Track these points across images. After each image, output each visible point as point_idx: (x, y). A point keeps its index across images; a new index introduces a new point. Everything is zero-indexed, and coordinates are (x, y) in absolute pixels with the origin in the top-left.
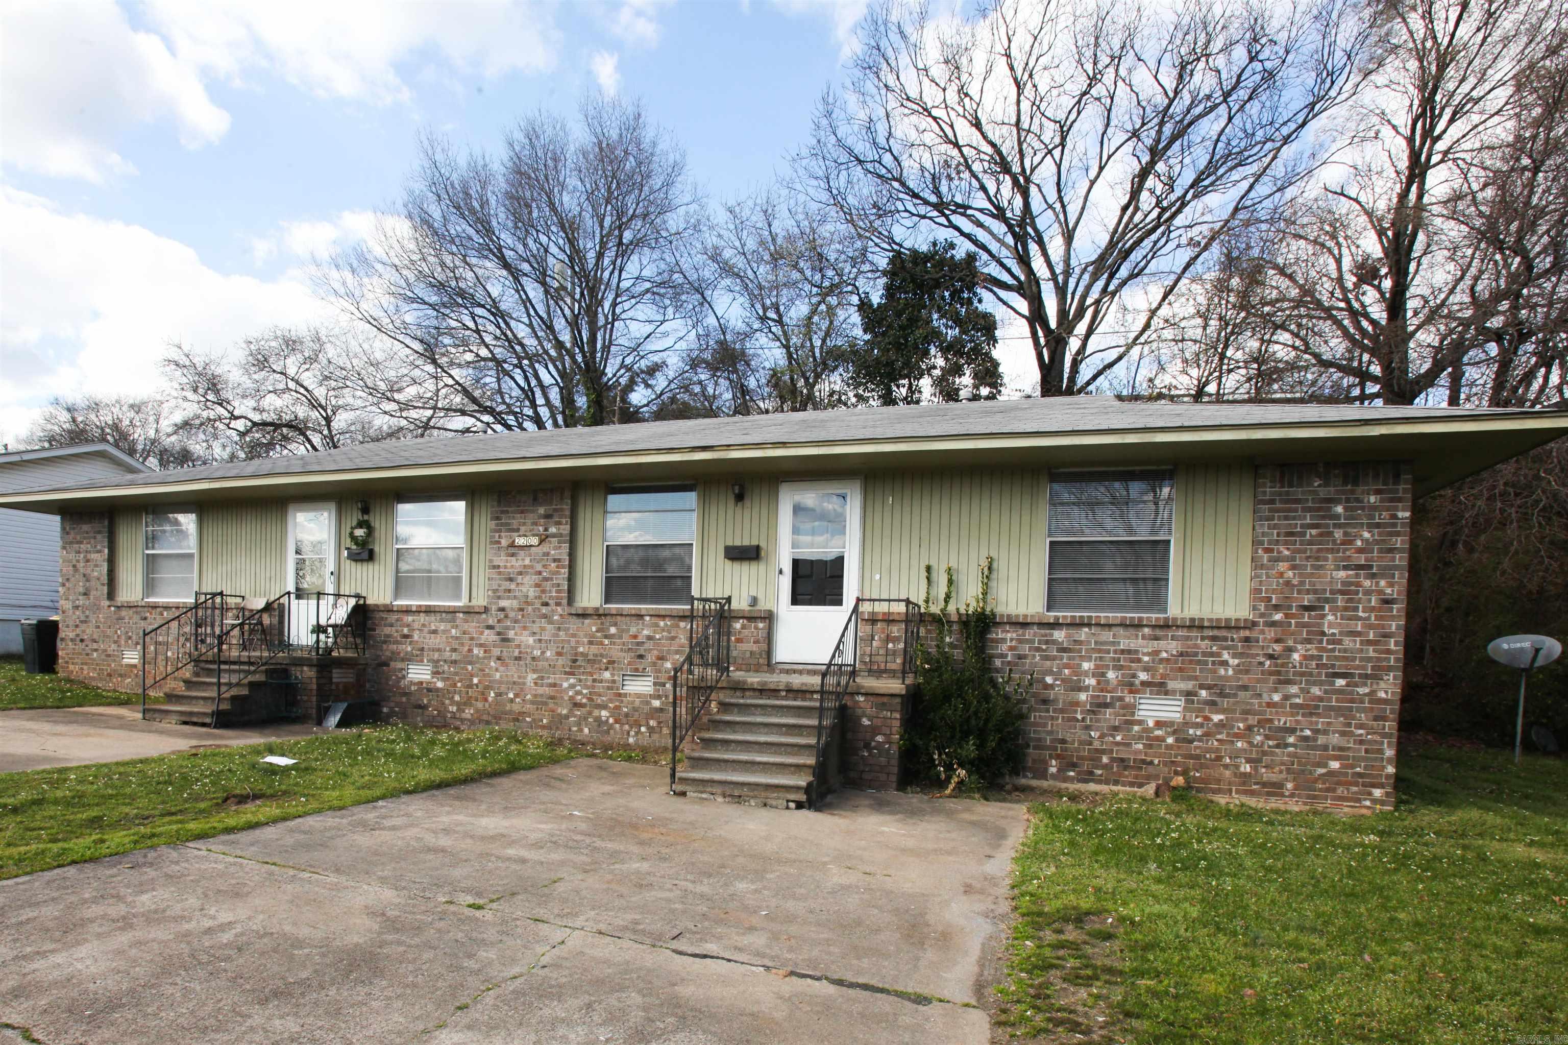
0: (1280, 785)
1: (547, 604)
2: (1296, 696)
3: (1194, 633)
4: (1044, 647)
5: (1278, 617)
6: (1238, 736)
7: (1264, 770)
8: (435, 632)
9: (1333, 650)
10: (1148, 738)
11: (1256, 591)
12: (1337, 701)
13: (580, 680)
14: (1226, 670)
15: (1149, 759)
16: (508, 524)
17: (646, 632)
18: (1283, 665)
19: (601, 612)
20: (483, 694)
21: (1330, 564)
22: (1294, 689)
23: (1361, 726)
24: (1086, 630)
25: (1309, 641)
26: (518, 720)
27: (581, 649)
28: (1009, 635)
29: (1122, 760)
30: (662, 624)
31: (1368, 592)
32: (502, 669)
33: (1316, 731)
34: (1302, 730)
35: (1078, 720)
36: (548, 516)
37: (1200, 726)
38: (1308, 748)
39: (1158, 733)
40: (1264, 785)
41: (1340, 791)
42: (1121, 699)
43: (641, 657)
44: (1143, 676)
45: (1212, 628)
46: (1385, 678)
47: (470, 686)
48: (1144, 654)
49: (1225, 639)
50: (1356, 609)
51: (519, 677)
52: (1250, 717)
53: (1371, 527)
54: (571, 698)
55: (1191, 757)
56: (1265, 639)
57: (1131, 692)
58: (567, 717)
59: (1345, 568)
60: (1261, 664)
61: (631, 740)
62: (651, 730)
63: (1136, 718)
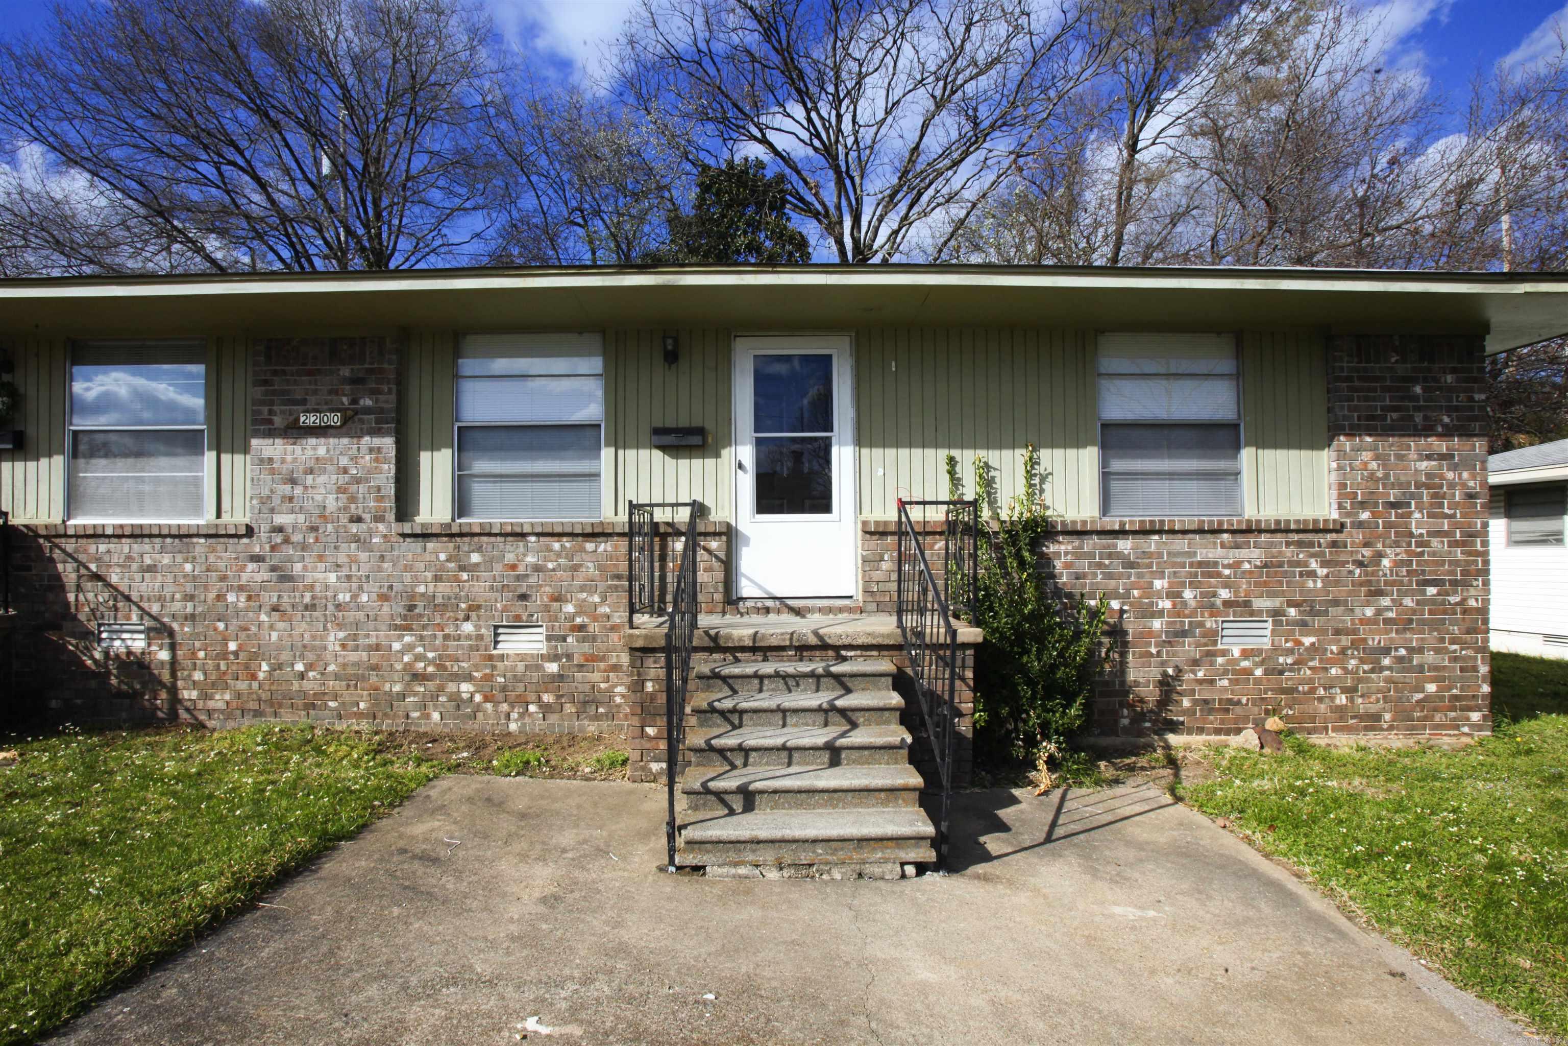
0: (1377, 717)
1: (359, 520)
2: (1389, 609)
3: (1279, 538)
4: (1107, 562)
5: (1365, 516)
6: (1333, 662)
7: (1360, 700)
8: (151, 569)
9: (1422, 553)
10: (1235, 672)
11: (1342, 486)
12: (1430, 613)
13: (422, 638)
14: (1315, 582)
15: (1236, 698)
16: (283, 393)
17: (530, 559)
18: (1374, 574)
19: (455, 529)
20: (247, 667)
21: (1413, 455)
22: (1386, 602)
23: (1453, 642)
24: (1156, 537)
25: (1397, 544)
26: (314, 706)
27: (422, 589)
28: (1063, 547)
29: (1206, 701)
30: (557, 546)
31: (1452, 486)
32: (281, 625)
33: (1411, 650)
34: (1396, 649)
35: (1152, 655)
36: (355, 381)
37: (1290, 652)
38: (1404, 670)
39: (1245, 664)
40: (1360, 717)
41: (1438, 717)
42: (1201, 624)
43: (523, 597)
44: (1225, 594)
45: (1298, 531)
46: (1475, 583)
47: (224, 655)
48: (1224, 566)
49: (1311, 544)
50: (1441, 505)
51: (314, 638)
52: (1343, 638)
53: (1450, 410)
54: (408, 667)
55: (1284, 691)
56: (1353, 543)
57: (1212, 615)
58: (402, 696)
59: (1429, 457)
60: (1351, 572)
61: (513, 727)
62: (546, 709)
63: (1220, 647)
